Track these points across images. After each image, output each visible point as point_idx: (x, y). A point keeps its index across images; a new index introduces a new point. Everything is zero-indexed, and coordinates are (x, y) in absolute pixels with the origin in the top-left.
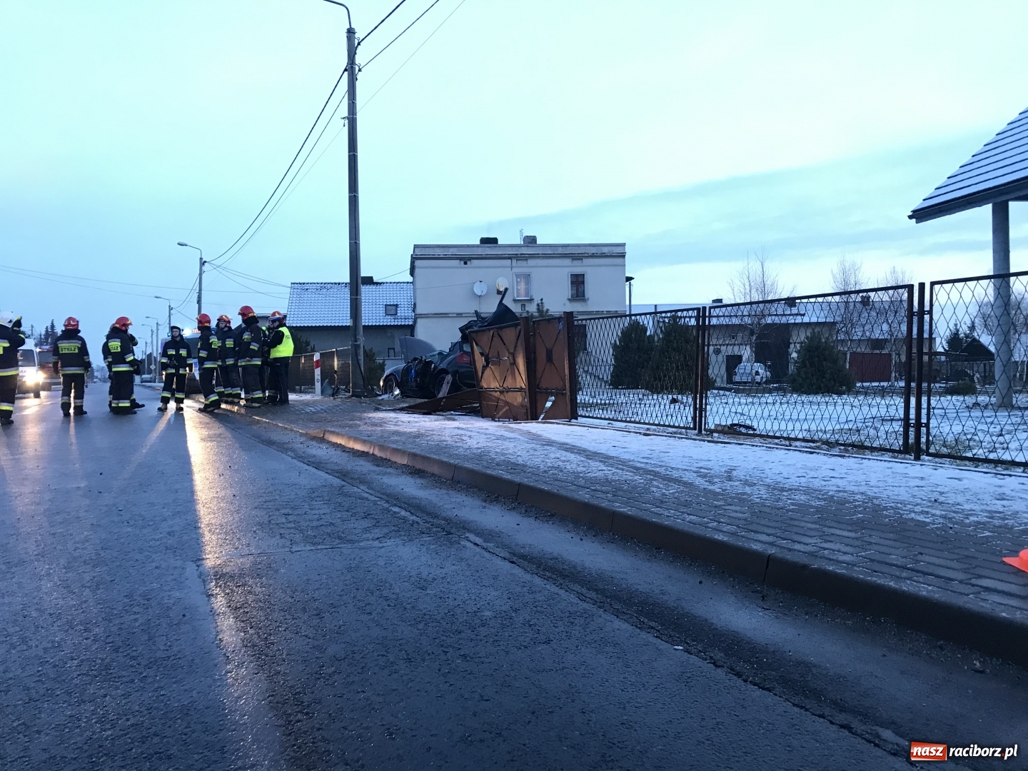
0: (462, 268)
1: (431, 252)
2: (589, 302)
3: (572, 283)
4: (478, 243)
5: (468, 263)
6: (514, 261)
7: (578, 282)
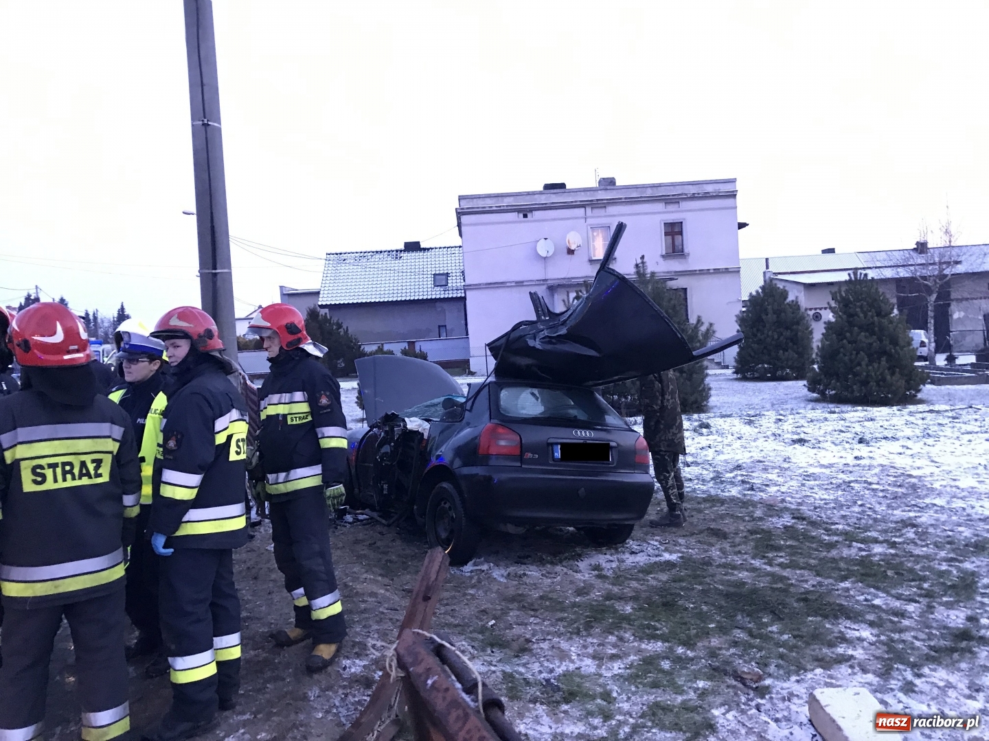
0: (521, 222)
1: (480, 204)
2: (690, 259)
3: (666, 234)
4: (542, 189)
5: (529, 215)
6: (589, 210)
7: (674, 230)
